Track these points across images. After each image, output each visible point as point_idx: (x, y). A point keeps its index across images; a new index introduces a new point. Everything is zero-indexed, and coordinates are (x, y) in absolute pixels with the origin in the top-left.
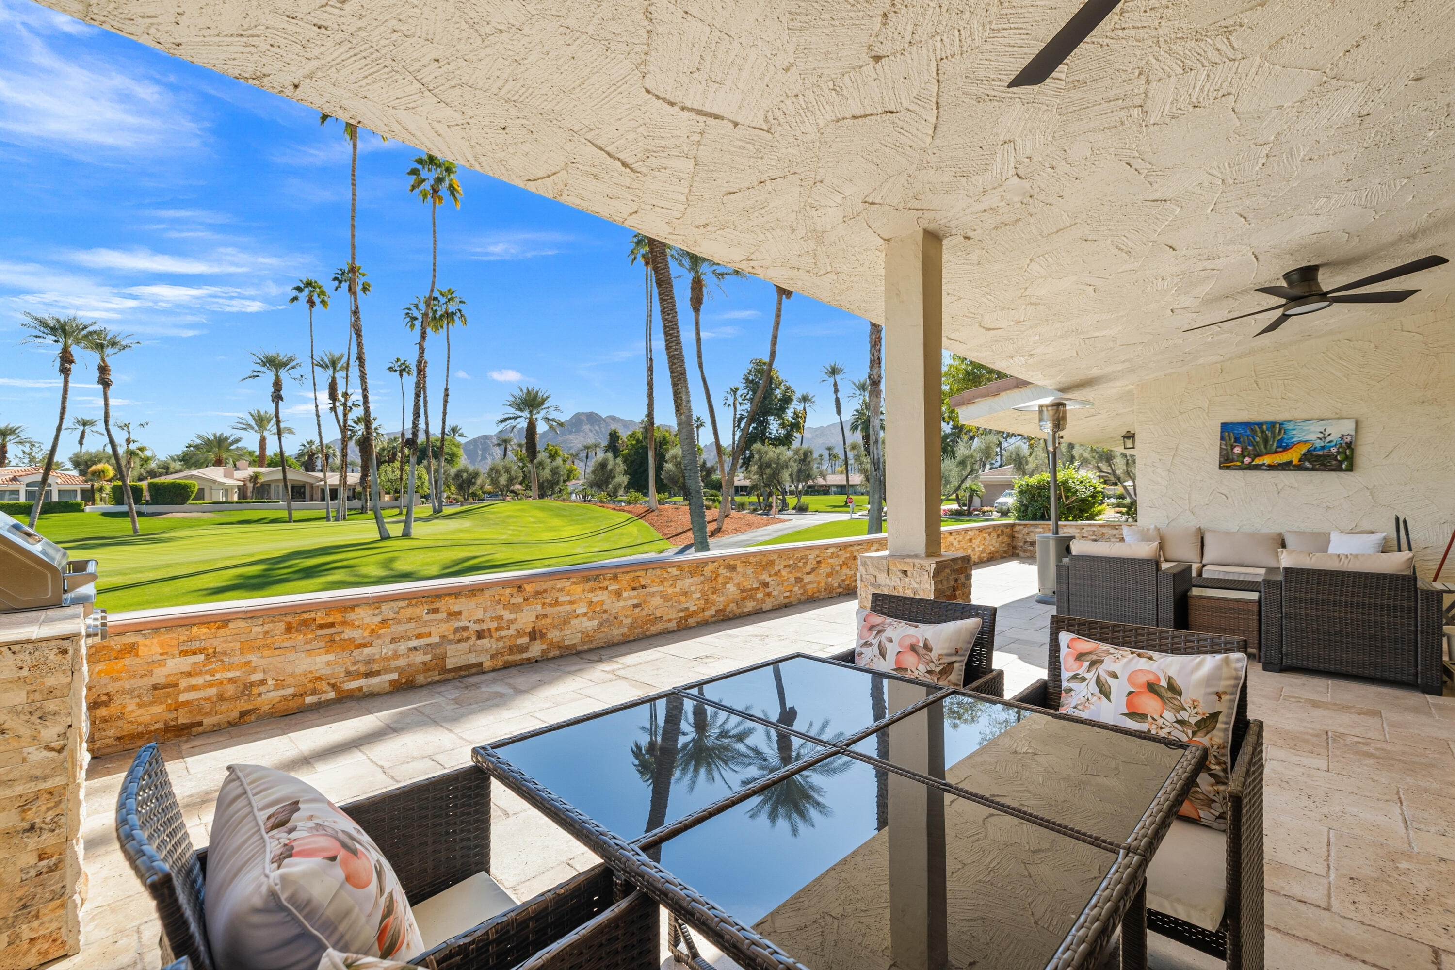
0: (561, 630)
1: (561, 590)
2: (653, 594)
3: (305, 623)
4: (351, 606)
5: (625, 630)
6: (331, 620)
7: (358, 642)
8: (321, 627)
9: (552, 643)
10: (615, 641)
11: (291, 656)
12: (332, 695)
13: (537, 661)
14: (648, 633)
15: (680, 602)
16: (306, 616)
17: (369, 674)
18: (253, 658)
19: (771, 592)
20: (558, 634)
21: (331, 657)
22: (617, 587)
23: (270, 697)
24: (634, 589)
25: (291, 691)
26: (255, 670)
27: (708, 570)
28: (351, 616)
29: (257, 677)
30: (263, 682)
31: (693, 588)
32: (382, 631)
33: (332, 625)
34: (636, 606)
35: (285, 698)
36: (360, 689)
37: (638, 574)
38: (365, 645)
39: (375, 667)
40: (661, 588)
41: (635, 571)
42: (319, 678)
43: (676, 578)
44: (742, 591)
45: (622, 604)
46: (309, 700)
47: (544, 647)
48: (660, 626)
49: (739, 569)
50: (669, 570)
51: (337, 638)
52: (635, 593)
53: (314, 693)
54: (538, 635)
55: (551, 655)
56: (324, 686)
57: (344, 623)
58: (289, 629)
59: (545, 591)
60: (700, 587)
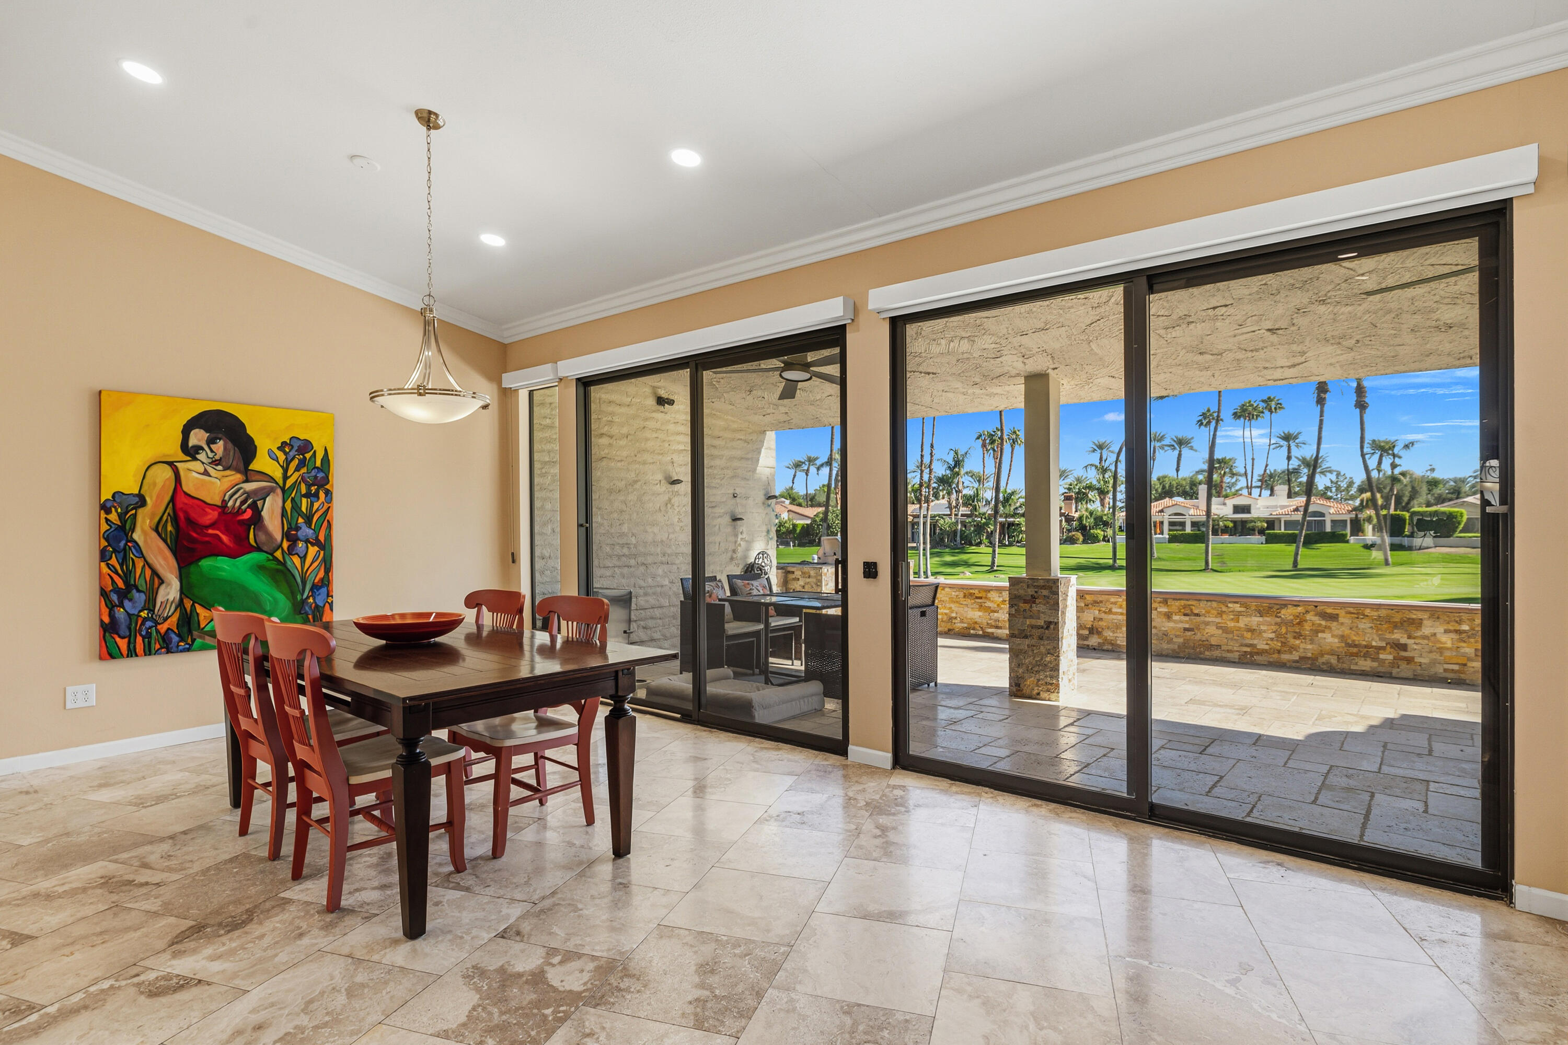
0: (1114, 632)
1: (1115, 603)
2: (1207, 624)
3: (971, 594)
4: (988, 590)
5: (1176, 647)
6: (980, 595)
7: (992, 609)
8: (977, 598)
9: (1106, 639)
10: (1164, 653)
11: (966, 609)
12: (981, 633)
13: (1095, 649)
14: (1202, 656)
15: (1242, 636)
16: (971, 591)
17: (997, 627)
18: (953, 606)
19: (1413, 658)
20: (1111, 634)
21: (980, 614)
22: (1167, 610)
23: (958, 626)
24: (1185, 615)
25: (966, 625)
26: (952, 612)
27: (1288, 613)
28: (989, 595)
29: (954, 615)
30: (956, 618)
31: (1263, 628)
32: (1002, 606)
33: (981, 598)
34: (1186, 629)
35: (963, 628)
36: (993, 633)
37: (1190, 603)
38: (995, 612)
39: (1000, 624)
40: (1218, 620)
41: (1187, 600)
42: (976, 623)
43: (1238, 615)
44: (1348, 645)
45: (1171, 624)
46: (972, 632)
47: (1100, 641)
48: (1217, 653)
49: (1341, 620)
50: (1230, 605)
51: (983, 605)
52: (1187, 618)
53: (974, 629)
54: (1095, 632)
55: (1105, 648)
56: (977, 626)
57: (986, 598)
58: (965, 597)
59: (1101, 602)
60: (1274, 628)
